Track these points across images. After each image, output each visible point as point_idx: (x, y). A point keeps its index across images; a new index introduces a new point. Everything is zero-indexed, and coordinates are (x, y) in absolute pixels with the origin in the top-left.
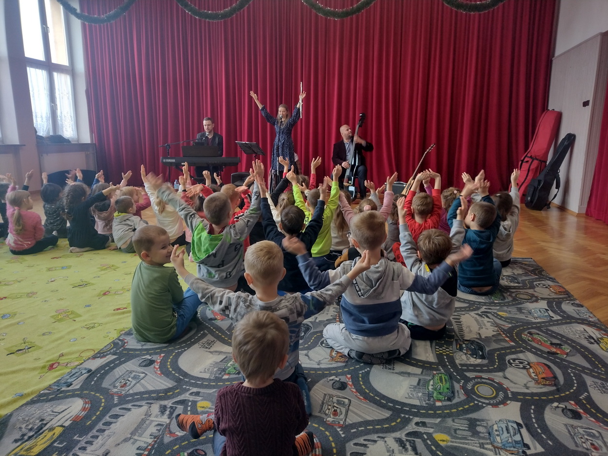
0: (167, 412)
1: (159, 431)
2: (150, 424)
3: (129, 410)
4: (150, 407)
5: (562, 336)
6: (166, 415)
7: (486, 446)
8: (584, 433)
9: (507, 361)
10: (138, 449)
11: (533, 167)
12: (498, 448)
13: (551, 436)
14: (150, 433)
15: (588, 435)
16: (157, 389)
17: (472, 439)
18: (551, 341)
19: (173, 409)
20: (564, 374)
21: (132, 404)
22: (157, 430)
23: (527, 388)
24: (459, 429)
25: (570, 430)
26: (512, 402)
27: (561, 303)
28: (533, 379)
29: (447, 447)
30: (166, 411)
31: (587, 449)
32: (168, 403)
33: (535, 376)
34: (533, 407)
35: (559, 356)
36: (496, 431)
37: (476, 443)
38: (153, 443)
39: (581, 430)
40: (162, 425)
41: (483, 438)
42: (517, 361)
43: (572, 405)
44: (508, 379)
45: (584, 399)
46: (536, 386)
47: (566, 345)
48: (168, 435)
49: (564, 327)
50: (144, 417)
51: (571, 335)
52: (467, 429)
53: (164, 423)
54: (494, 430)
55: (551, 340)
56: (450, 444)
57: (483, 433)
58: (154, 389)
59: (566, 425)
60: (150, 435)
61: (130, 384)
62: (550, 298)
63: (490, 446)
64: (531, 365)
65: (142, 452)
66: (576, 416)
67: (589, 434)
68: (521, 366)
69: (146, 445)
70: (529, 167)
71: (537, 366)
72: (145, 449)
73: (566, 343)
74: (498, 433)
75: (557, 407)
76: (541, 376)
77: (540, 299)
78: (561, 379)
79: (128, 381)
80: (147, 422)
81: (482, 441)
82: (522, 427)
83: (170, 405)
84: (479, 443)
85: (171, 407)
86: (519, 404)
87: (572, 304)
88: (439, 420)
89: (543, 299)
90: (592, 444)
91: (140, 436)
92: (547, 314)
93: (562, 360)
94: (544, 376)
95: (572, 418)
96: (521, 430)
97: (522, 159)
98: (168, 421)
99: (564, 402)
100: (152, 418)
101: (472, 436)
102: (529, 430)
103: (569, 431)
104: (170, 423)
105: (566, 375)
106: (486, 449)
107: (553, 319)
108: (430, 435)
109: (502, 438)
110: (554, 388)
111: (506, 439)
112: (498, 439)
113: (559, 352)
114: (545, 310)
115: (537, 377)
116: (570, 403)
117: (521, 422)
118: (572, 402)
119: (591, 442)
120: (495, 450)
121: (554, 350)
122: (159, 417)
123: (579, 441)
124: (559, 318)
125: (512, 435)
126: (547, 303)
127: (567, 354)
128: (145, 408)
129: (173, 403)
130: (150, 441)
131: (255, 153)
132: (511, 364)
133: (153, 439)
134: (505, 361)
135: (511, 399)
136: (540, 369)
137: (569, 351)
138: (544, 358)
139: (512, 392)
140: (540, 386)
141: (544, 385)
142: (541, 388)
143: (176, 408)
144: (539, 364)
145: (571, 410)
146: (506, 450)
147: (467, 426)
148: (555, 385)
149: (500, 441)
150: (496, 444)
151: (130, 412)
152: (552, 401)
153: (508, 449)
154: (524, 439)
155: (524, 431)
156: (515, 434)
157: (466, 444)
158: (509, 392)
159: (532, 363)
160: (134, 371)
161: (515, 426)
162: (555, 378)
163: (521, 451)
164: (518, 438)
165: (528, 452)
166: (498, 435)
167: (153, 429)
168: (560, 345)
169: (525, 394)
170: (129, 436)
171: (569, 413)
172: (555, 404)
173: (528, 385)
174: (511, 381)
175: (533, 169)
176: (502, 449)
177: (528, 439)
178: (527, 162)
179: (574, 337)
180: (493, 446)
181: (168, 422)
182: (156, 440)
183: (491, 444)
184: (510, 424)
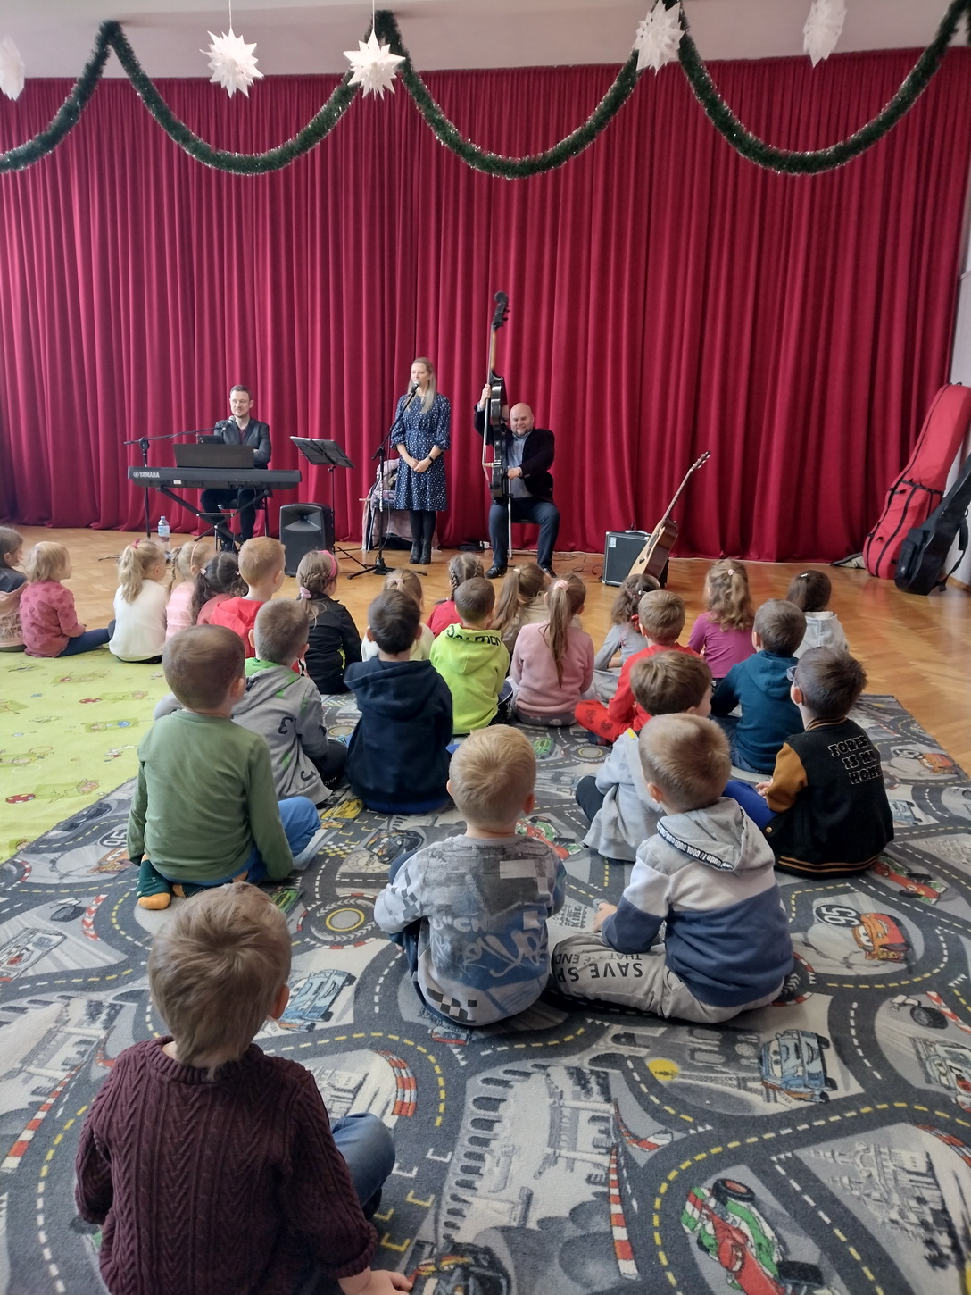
0: (103, 1017)
1: (82, 1054)
2: (65, 1040)
3: (23, 1010)
4: (68, 1005)
5: (934, 859)
6: (98, 1022)
7: (750, 1085)
8: (946, 1055)
9: (814, 910)
10: (34, 1093)
11: (913, 503)
12: (774, 1088)
13: (881, 1062)
14: (63, 1059)
15: (953, 1060)
16: (86, 967)
17: (724, 1070)
18: (910, 870)
19: (115, 1011)
20: (926, 938)
21: (31, 998)
22: (78, 1053)
23: (849, 967)
24: (701, 1050)
25: (921, 1050)
26: (815, 994)
27: (940, 790)
28: (863, 947)
29: (672, 1086)
30: (100, 1013)
31: (949, 1088)
32: (107, 997)
33: (868, 941)
34: (855, 1005)
35: (921, 900)
36: (775, 1053)
37: (730, 1079)
38: (67, 1080)
39: (941, 1050)
40: (90, 1043)
41: (748, 1068)
42: (834, 910)
43: (931, 999)
44: (813, 947)
45: (957, 987)
46: (867, 962)
47: (939, 878)
48: (101, 1064)
49: (940, 839)
50: (52, 1025)
51: (951, 858)
52: (716, 1049)
53: (93, 1039)
54: (772, 1051)
55: (910, 867)
56: (678, 1080)
57: (748, 1058)
58: (79, 968)
59: (913, 1040)
60: (63, 1064)
61: (29, 958)
62: (921, 781)
63: (758, 1085)
64: (863, 919)
65: (41, 1099)
66: (937, 1020)
67: (956, 1058)
68: (843, 920)
69: (52, 1085)
70: (908, 503)
71: (874, 921)
72: (49, 1094)
73: (939, 873)
74: (778, 1057)
75: (904, 1004)
76: (879, 942)
77: (898, 781)
78: (919, 947)
79: (24, 951)
80: (59, 1036)
81: (743, 1074)
82: (828, 1045)
83: (111, 1000)
84: (738, 1079)
85: (112, 1006)
86: (829, 998)
87: (964, 792)
88: (661, 1030)
89: (905, 781)
90: (959, 1078)
91: (42, 1065)
92: (908, 813)
93: (927, 908)
94: (886, 941)
95: (928, 1025)
96: (824, 1051)
97: (893, 486)
98: (102, 1034)
99: (917, 994)
100: (70, 1029)
101: (724, 1064)
102: (840, 1052)
103: (918, 1051)
104: (106, 1039)
105: (929, 938)
106: (750, 1090)
107: (920, 824)
108: (639, 1061)
109: (785, 1067)
110: (903, 966)
111: (793, 1071)
112: (777, 1070)
113: (922, 893)
114: (905, 804)
115: (870, 944)
116: (929, 996)
117: (826, 1034)
118: (934, 994)
119: (958, 1073)
120: (768, 1094)
121: (913, 888)
122: (85, 1025)
123: (933, 1071)
124: (933, 821)
125: (806, 1059)
126: (913, 790)
127: (938, 897)
128: (56, 1007)
129: (116, 998)
130: (61, 1075)
131: (333, 462)
132: (821, 915)
133: (68, 1073)
134: (811, 909)
135: (813, 989)
136: (881, 928)
137: (943, 889)
138: (892, 905)
139: (817, 975)
140: (876, 961)
141: (883, 959)
142: (876, 966)
143: (122, 1006)
144: (878, 916)
145: (928, 1011)
146: (790, 1093)
147: (717, 1043)
148: (906, 960)
149: (778, 1074)
150: (770, 1081)
151: (23, 1016)
152: (894, 993)
153: (794, 1089)
154: (828, 1069)
155: (830, 1054)
156: (812, 1059)
157: (711, 1080)
158: (810, 973)
159: (865, 914)
160: (38, 930)
161: (814, 1043)
162: (908, 945)
163: (817, 1093)
164: (816, 1067)
165: (832, 1095)
166: (777, 1062)
167: (69, 1051)
168: (928, 878)
169: (842, 979)
170: (18, 1066)
171: (923, 1015)
172: (900, 999)
173: (851, 961)
174: (818, 952)
175: (914, 508)
176: (782, 1089)
177: (835, 1068)
178: (903, 492)
179: (957, 861)
180: (765, 1084)
181: (102, 1037)
182: (73, 1072)
183: (762, 1079)
184: (804, 1039)
